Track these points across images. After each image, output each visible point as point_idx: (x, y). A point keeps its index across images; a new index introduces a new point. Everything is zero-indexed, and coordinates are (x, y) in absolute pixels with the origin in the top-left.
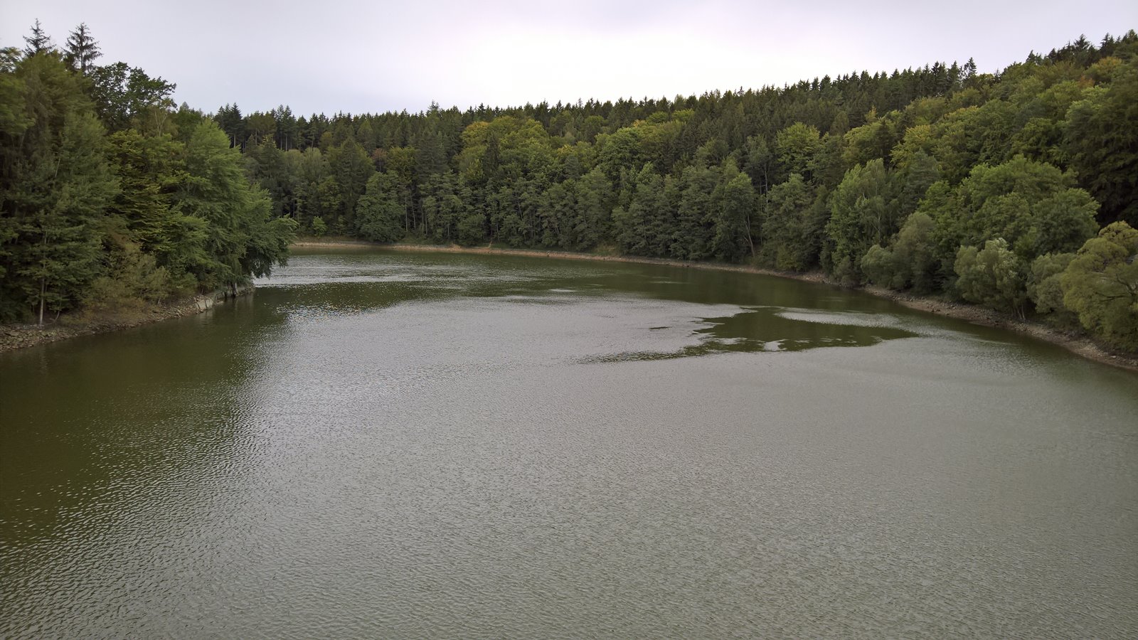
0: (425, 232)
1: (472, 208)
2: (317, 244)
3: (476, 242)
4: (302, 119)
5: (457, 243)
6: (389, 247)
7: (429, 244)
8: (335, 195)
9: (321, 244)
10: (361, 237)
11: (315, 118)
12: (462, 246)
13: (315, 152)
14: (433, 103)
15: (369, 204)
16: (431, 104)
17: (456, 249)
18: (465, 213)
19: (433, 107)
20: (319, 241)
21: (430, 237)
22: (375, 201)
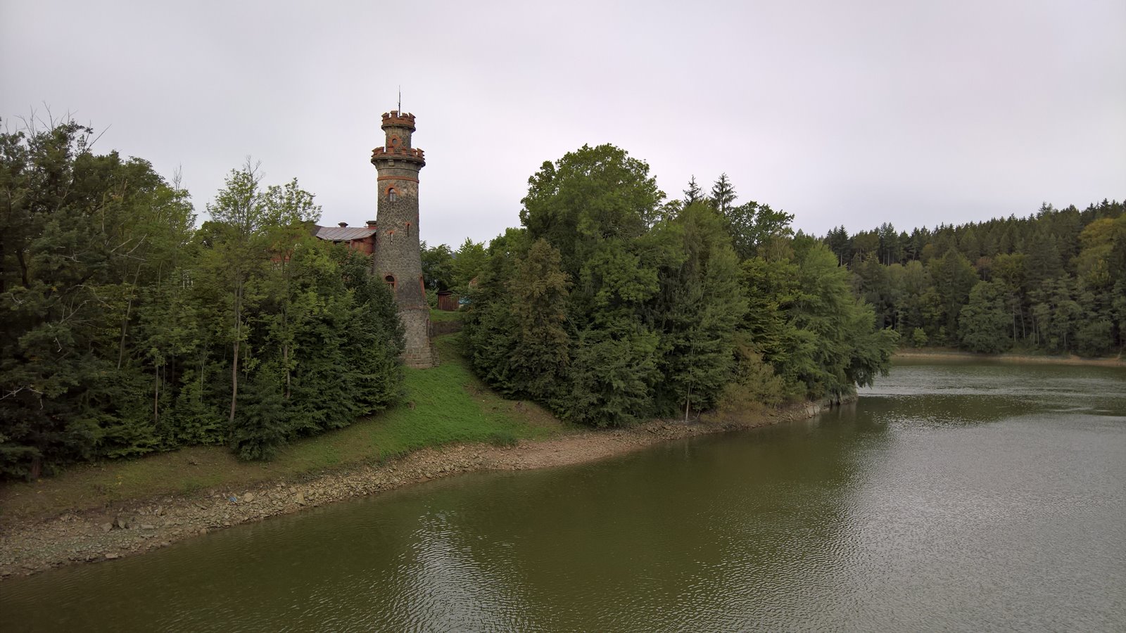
0: (1036, 342)
1: (1094, 314)
2: (918, 355)
3: (1100, 352)
4: (904, 234)
5: (1077, 354)
6: (995, 358)
7: (1041, 354)
8: (936, 306)
9: (922, 355)
10: (964, 348)
11: (916, 231)
12: (1081, 356)
13: (916, 265)
14: (1044, 204)
15: (973, 314)
16: (1041, 206)
17: (1074, 360)
18: (1086, 321)
19: (1044, 208)
20: (920, 351)
21: (1043, 346)
22: (979, 310)
